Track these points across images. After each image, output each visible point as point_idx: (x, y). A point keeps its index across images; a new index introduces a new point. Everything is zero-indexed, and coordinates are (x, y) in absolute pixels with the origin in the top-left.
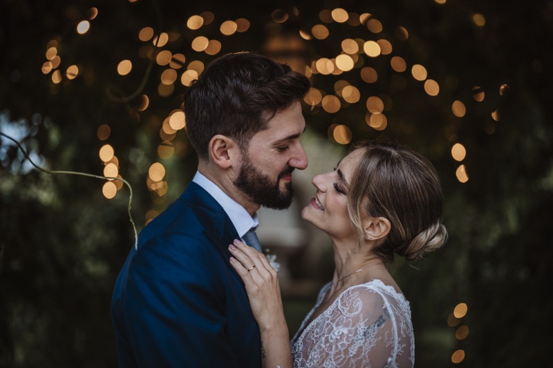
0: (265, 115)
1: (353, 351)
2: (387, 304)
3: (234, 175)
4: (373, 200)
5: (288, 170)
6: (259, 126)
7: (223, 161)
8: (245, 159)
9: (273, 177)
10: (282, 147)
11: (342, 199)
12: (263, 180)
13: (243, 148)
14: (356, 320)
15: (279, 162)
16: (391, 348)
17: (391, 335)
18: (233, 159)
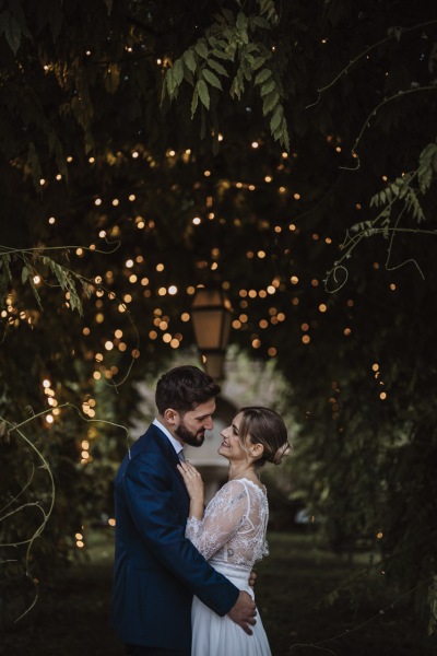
0: (195, 404)
1: (225, 509)
2: (246, 488)
3: (175, 428)
4: (252, 436)
5: (202, 430)
6: (190, 408)
7: (170, 421)
8: (182, 422)
9: (194, 432)
10: (201, 419)
11: (237, 438)
12: (189, 434)
13: (181, 417)
14: (228, 495)
15: (198, 426)
16: (246, 510)
17: (245, 504)
18: (176, 420)
